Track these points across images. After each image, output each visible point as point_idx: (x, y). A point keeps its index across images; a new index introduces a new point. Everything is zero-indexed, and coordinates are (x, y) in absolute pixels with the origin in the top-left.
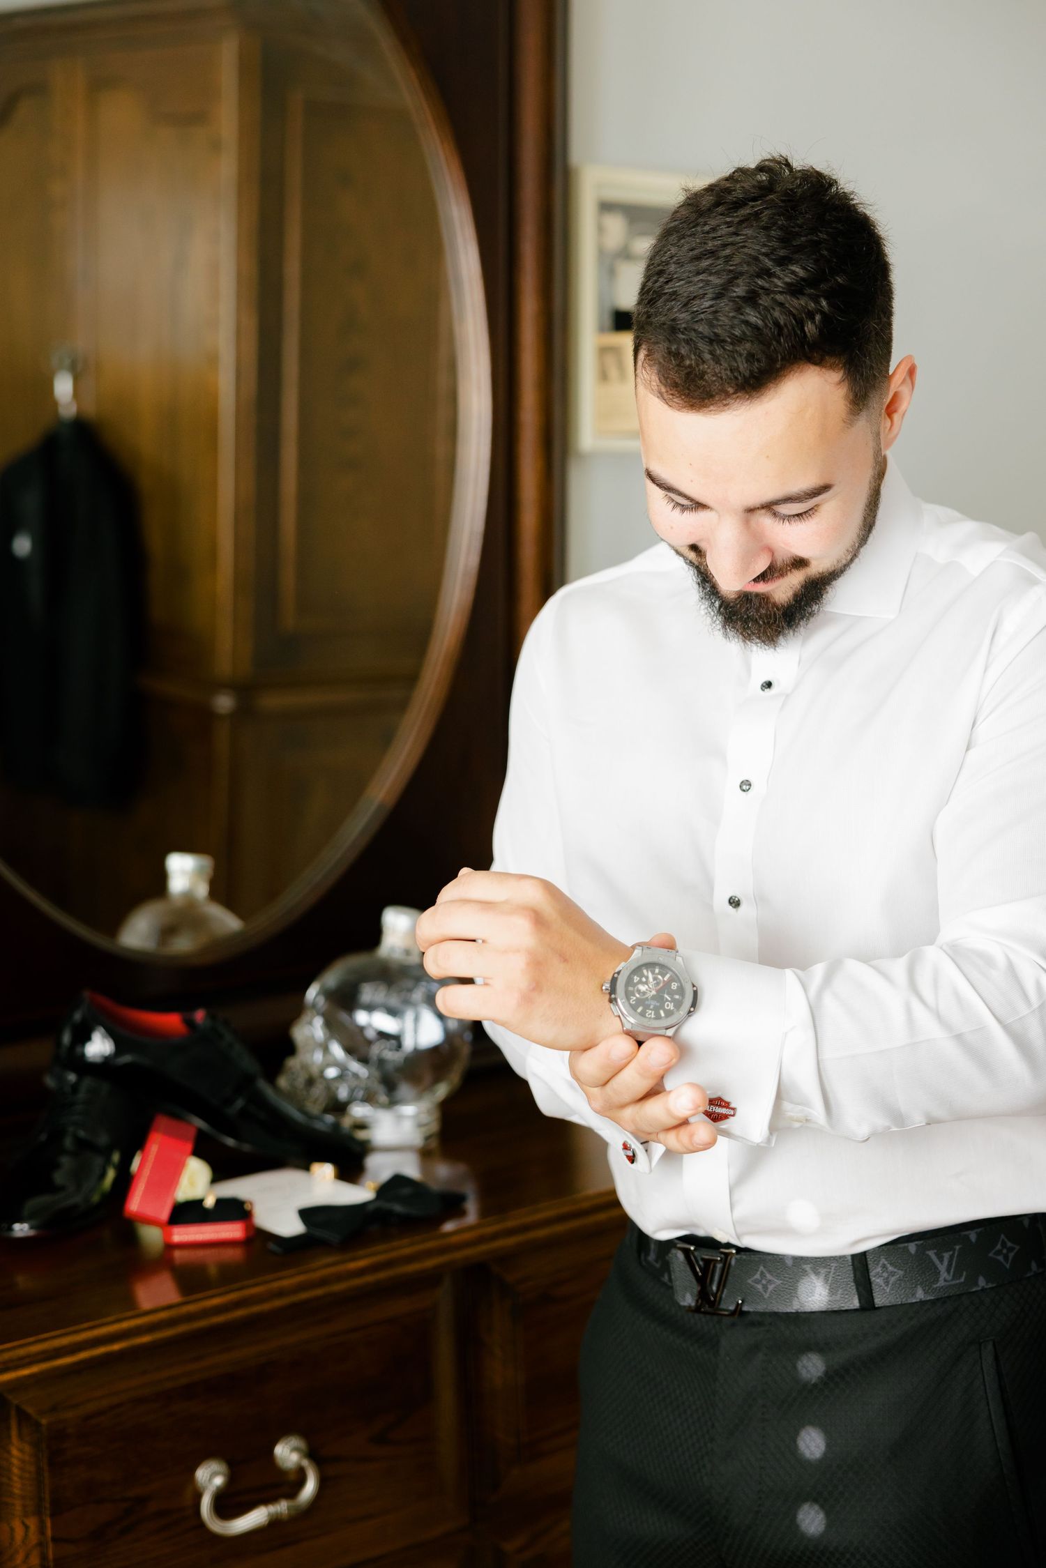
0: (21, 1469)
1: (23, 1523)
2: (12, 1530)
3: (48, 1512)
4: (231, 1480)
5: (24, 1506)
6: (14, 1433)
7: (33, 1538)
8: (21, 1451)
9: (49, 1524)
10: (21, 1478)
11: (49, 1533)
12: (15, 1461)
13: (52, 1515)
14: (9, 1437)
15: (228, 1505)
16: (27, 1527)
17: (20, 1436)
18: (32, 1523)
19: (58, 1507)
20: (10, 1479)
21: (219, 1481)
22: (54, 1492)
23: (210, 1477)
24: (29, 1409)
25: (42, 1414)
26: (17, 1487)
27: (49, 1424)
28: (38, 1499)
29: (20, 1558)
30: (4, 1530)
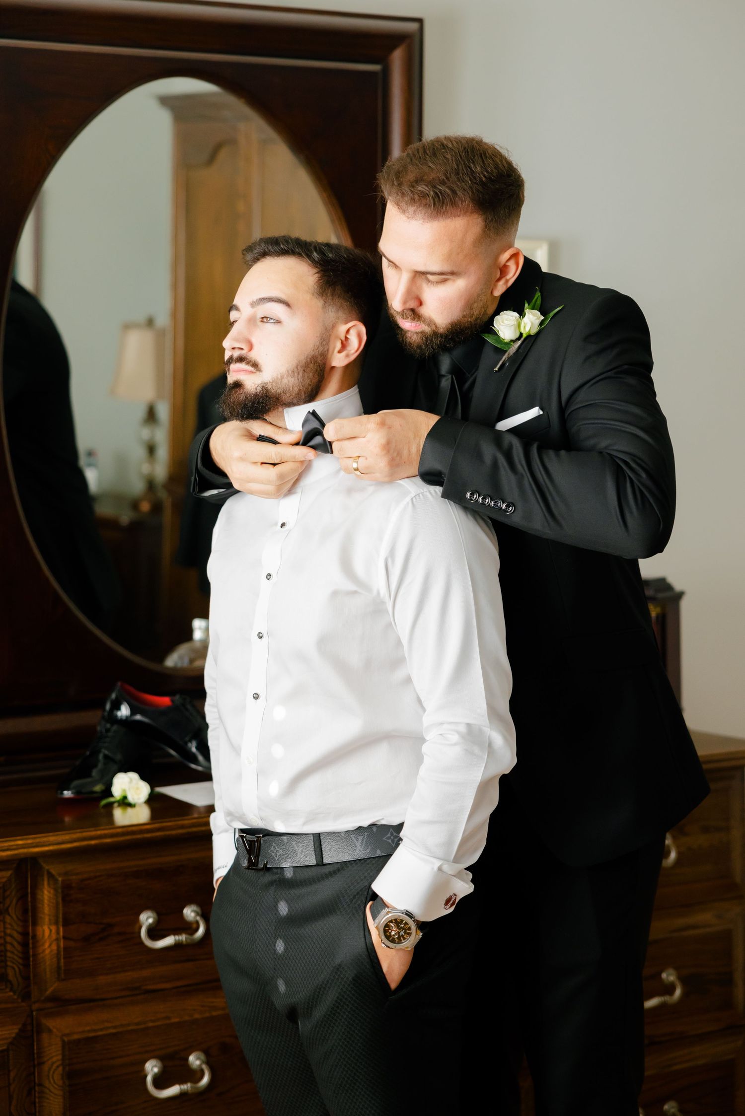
0: (49, 901)
1: (49, 928)
2: (44, 931)
3: (61, 924)
4: (159, 922)
5: (50, 920)
6: (46, 883)
7: (54, 936)
8: (50, 892)
9: (61, 929)
10: (49, 905)
11: (61, 934)
12: (46, 897)
13: (63, 926)
14: (43, 885)
15: (155, 933)
16: (51, 931)
17: (49, 884)
18: (53, 928)
19: (66, 923)
20: (43, 905)
21: (151, 921)
22: (64, 914)
23: (147, 919)
24: (53, 872)
25: (59, 875)
26: (46, 909)
27: (63, 881)
28: (57, 917)
29: (47, 945)
30: (39, 930)
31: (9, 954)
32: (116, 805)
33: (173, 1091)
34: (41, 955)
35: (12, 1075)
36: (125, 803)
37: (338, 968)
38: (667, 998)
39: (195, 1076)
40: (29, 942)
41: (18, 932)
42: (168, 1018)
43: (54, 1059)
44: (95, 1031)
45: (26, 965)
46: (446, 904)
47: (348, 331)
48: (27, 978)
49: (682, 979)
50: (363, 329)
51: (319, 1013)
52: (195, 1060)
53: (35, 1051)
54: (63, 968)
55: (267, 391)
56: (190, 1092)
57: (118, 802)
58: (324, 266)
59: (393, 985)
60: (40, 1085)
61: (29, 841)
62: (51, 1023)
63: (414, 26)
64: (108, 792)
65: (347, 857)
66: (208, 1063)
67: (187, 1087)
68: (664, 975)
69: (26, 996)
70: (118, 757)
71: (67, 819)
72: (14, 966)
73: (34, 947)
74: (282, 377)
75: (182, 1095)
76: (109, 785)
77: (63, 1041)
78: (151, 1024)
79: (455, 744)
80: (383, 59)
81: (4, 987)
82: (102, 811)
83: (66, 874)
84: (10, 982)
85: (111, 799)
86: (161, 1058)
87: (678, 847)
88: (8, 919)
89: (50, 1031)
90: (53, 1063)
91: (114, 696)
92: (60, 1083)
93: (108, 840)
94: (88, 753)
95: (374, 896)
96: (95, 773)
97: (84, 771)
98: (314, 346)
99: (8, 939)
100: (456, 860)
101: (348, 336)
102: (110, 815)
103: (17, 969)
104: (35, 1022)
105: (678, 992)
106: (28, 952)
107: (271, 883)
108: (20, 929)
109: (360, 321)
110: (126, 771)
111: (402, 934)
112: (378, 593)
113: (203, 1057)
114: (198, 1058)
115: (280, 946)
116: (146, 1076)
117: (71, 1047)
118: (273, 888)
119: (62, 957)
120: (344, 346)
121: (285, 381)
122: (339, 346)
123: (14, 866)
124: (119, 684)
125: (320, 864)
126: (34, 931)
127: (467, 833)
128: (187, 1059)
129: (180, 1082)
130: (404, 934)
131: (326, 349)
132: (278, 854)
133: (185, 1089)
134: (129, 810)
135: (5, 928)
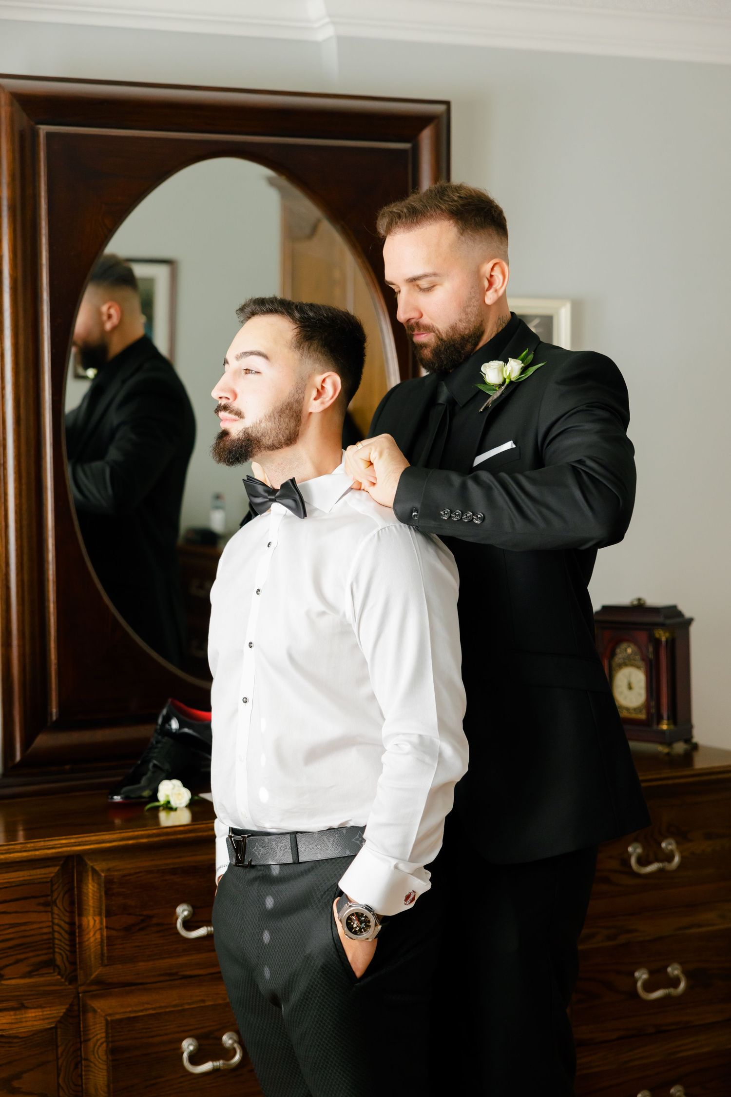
0: (93, 894)
1: (93, 919)
2: (88, 921)
3: (104, 915)
4: (193, 914)
5: (94, 911)
6: (90, 878)
7: (98, 926)
8: (93, 886)
9: (104, 920)
10: (93, 898)
11: (104, 924)
12: (91, 891)
13: (106, 917)
14: (88, 880)
15: (190, 924)
16: (95, 921)
17: (93, 880)
18: (97, 919)
19: (109, 914)
20: (88, 898)
21: (186, 913)
22: (107, 906)
23: (183, 911)
24: (97, 868)
25: (103, 871)
26: (91, 903)
27: (106, 876)
28: (101, 909)
29: (92, 934)
30: (85, 921)
31: (57, 942)
32: (161, 808)
33: (207, 1066)
34: (87, 943)
35: (60, 1050)
36: (168, 807)
37: (308, 958)
38: (672, 991)
39: (228, 1054)
40: (75, 931)
41: (65, 922)
42: (203, 1001)
43: (99, 1037)
44: (135, 1011)
45: (73, 952)
46: (406, 900)
47: (324, 381)
48: (73, 963)
49: (686, 973)
50: (338, 379)
51: (294, 997)
52: (227, 1040)
53: (82, 1029)
54: (106, 955)
55: (248, 434)
56: (222, 1068)
57: (162, 806)
58: (303, 323)
59: (358, 974)
60: (86, 1059)
61: (73, 841)
62: (98, 1004)
63: (442, 108)
64: (154, 797)
65: (320, 857)
66: (241, 1043)
67: (219, 1063)
68: (669, 969)
69: (73, 979)
70: (167, 766)
71: (117, 821)
72: (62, 952)
73: (80, 936)
74: (261, 422)
75: (215, 1071)
76: (156, 791)
77: (107, 1020)
78: (187, 1007)
79: (408, 754)
80: (413, 139)
81: (52, 971)
82: (147, 814)
83: (109, 870)
84: (58, 966)
85: (157, 804)
86: (197, 1037)
87: (681, 852)
88: (56, 910)
89: (95, 1011)
90: (97, 1040)
91: (164, 712)
92: (104, 1058)
93: (145, 840)
94: (139, 762)
95: (341, 893)
96: (144, 781)
97: (134, 779)
98: (290, 393)
99: (56, 928)
100: (412, 859)
101: (324, 385)
102: (156, 818)
103: (65, 956)
104: (81, 1003)
105: (682, 985)
106: (75, 940)
107: (255, 879)
108: (67, 920)
109: (336, 372)
110: (169, 778)
111: (363, 927)
112: (344, 615)
113: (235, 1037)
114: (231, 1038)
115: (266, 937)
116: (182, 1053)
117: (113, 1026)
118: (257, 883)
119: (105, 944)
120: (320, 393)
121: (263, 425)
122: (314, 393)
123: (61, 862)
124: (170, 700)
125: (297, 862)
126: (80, 920)
127: (421, 835)
128: (221, 1039)
129: (213, 1060)
130: (364, 926)
131: (301, 397)
132: (261, 853)
133: (217, 1066)
134: (172, 814)
135: (53, 918)
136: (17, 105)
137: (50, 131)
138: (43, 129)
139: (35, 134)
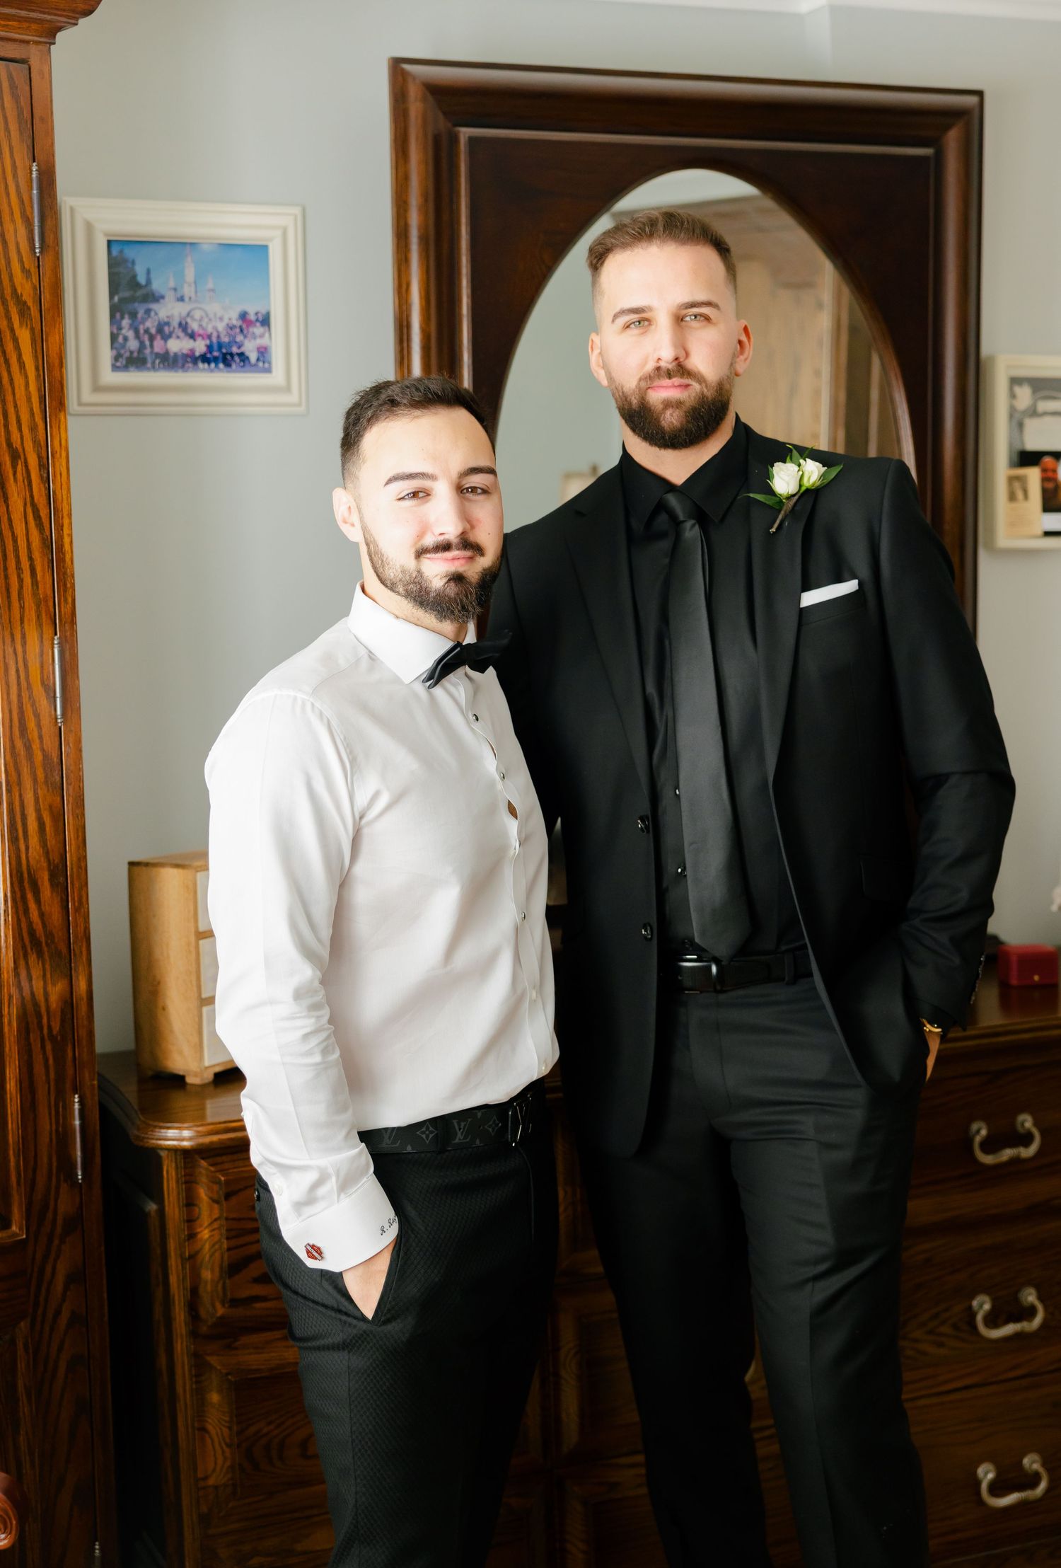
0: (564, 1157)
1: (565, 1189)
5: (565, 1179)
7: (570, 1198)
8: (563, 1146)
10: (563, 1162)
11: (578, 1196)
16: (567, 1192)
18: (569, 1189)
28: (574, 1176)
43: (571, 1345)
53: (550, 1335)
54: (580, 1237)
60: (556, 1374)
62: (566, 1301)
63: (973, 100)
80: (935, 142)
89: (565, 1311)
90: (570, 1350)
92: (576, 1373)
117: (591, 1331)
119: (579, 1224)
136: (430, 98)
137: (471, 135)
138: (465, 133)
139: (454, 139)
